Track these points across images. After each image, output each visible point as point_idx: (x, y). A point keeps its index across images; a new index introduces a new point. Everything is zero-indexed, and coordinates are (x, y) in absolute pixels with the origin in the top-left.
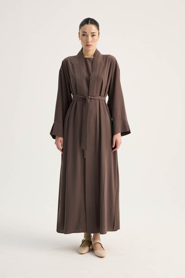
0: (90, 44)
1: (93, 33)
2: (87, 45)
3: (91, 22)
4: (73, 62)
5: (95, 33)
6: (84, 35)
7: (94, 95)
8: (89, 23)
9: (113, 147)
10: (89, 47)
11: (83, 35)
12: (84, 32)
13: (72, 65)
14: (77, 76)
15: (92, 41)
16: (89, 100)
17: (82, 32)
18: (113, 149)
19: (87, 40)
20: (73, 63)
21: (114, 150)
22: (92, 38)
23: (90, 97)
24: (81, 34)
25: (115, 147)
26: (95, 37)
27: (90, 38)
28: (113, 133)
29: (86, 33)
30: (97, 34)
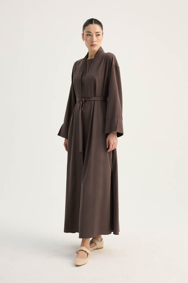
0: (95, 43)
1: (98, 32)
2: (92, 45)
3: (95, 22)
5: (100, 32)
6: (89, 35)
7: (89, 96)
8: (93, 23)
10: (94, 47)
11: (87, 35)
12: (89, 32)
15: (97, 41)
17: (87, 32)
19: (92, 40)
22: (97, 38)
23: (84, 100)
24: (85, 34)
26: (99, 37)
27: (95, 38)
29: (91, 32)
30: (101, 34)
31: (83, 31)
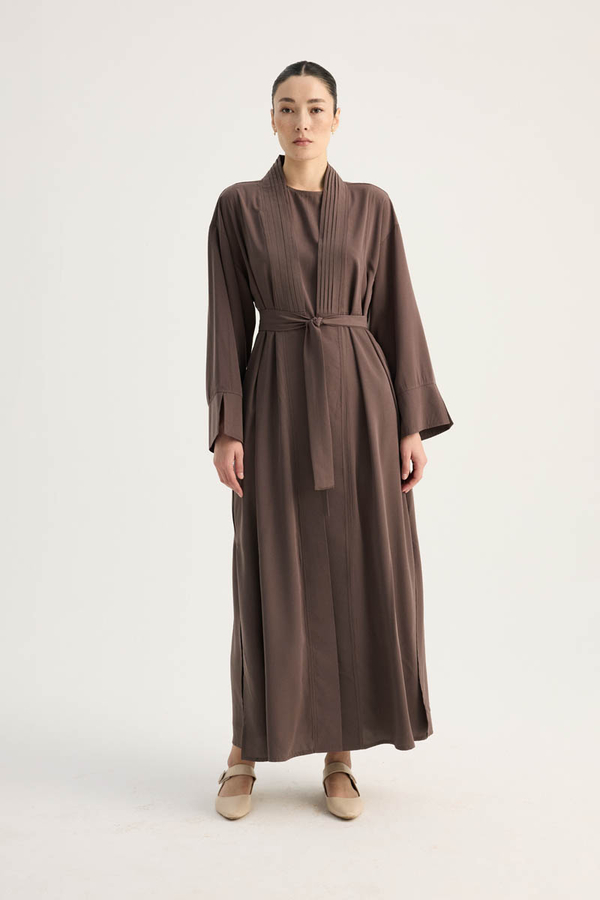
0: (307, 135)
1: (316, 101)
2: (297, 142)
4: (258, 205)
5: (323, 101)
6: (287, 110)
7: (334, 311)
8: (303, 71)
9: (406, 477)
10: (304, 146)
11: (282, 110)
12: (287, 100)
13: (255, 213)
14: (275, 250)
15: (312, 129)
16: (318, 330)
17: (282, 101)
18: (405, 483)
19: (295, 125)
20: (256, 207)
21: (407, 490)
22: (313, 119)
23: (319, 320)
24: (278, 106)
25: (412, 476)
26: (321, 116)
27: (306, 119)
28: (403, 433)
29: (291, 101)
30: (327, 104)
31: (273, 95)
